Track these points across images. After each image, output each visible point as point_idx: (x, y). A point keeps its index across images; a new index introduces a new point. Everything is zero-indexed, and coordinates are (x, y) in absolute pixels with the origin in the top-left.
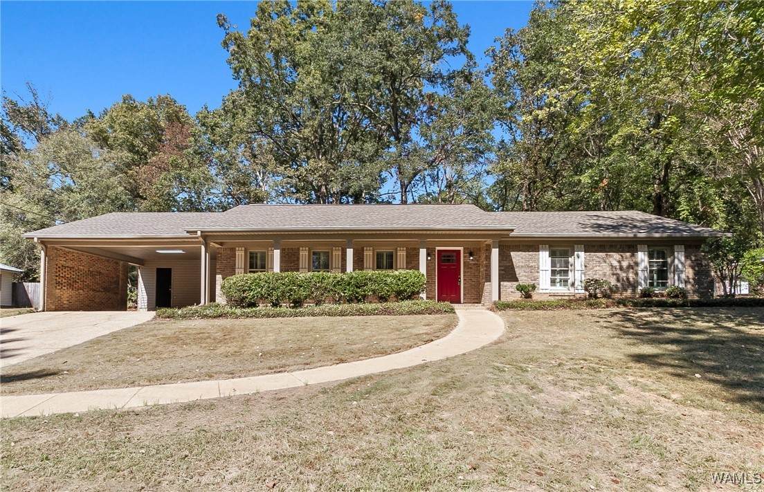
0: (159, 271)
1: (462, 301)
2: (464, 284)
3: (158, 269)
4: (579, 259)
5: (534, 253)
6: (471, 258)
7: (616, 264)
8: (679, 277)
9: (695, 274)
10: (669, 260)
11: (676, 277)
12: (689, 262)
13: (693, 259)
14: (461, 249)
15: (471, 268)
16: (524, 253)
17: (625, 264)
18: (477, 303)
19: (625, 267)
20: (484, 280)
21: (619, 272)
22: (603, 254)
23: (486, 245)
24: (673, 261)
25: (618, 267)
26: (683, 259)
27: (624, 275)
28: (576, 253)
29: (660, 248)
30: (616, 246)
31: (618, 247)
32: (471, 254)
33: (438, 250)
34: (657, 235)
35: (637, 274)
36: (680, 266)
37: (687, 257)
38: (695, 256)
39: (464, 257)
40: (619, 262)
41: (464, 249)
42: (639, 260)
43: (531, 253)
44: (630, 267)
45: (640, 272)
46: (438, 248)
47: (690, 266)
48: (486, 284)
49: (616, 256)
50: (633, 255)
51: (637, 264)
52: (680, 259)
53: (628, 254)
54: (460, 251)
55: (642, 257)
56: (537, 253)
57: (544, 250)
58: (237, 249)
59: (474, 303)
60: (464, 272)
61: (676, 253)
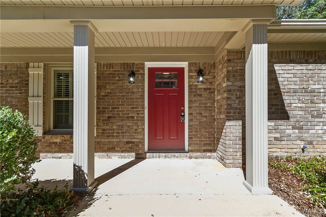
1: (187, 148)
2: (190, 120)
6: (202, 79)
15: (201, 95)
16: (298, 67)
18: (210, 151)
20: (223, 116)
23: (229, 52)
32: (200, 73)
33: (149, 68)
39: (190, 77)
41: (190, 65)
43: (311, 66)
46: (148, 64)
48: (228, 123)
54: (182, 69)
59: (205, 151)
60: (190, 102)
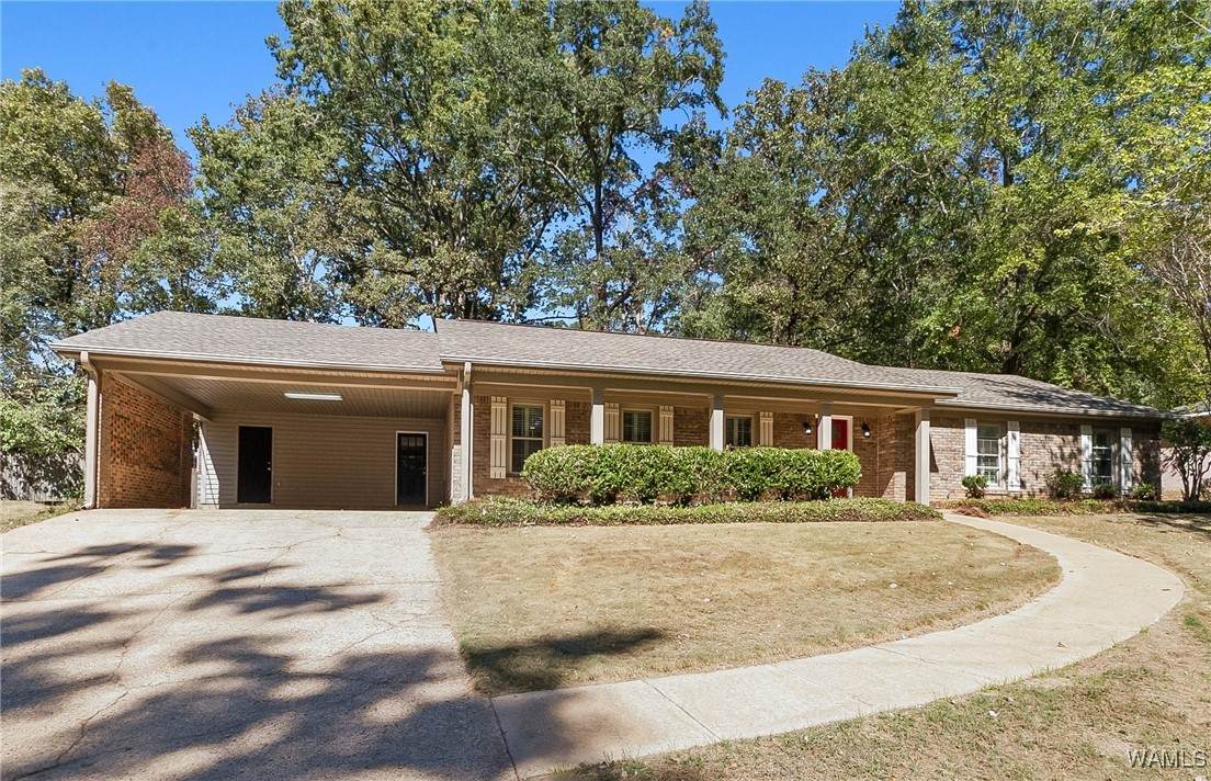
0: (245, 433)
3: (241, 428)
4: (1014, 441)
5: (959, 430)
6: (867, 434)
7: (1056, 450)
8: (1126, 472)
9: (1143, 469)
10: (1114, 448)
11: (1123, 472)
12: (1136, 452)
13: (1141, 447)
14: (849, 419)
15: (864, 450)
16: (945, 430)
17: (1067, 451)
19: (1066, 455)
20: (890, 467)
21: (1060, 463)
22: (1042, 436)
23: (910, 415)
24: (1120, 449)
25: (1058, 455)
26: (1130, 447)
27: (1066, 466)
28: (1010, 433)
29: (1105, 431)
30: (1056, 425)
31: (1058, 426)
32: (865, 428)
34: (1110, 413)
35: (1080, 466)
36: (1128, 457)
37: (1135, 445)
38: (1143, 444)
39: (854, 431)
40: (1060, 448)
41: (853, 418)
42: (1083, 447)
43: (954, 430)
44: (1073, 455)
45: (1084, 464)
47: (1138, 457)
48: (896, 474)
49: (1057, 439)
50: (1075, 440)
51: (1080, 451)
52: (1127, 446)
53: (1071, 437)
54: (845, 422)
55: (1085, 440)
56: (962, 431)
57: (971, 426)
58: (493, 398)
61: (1123, 439)
